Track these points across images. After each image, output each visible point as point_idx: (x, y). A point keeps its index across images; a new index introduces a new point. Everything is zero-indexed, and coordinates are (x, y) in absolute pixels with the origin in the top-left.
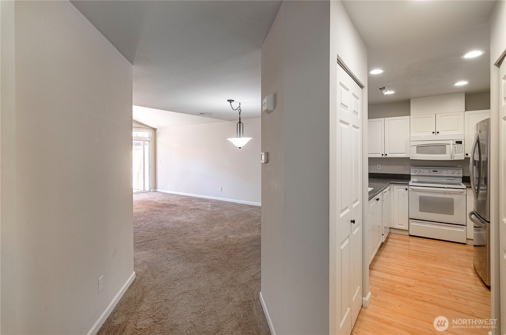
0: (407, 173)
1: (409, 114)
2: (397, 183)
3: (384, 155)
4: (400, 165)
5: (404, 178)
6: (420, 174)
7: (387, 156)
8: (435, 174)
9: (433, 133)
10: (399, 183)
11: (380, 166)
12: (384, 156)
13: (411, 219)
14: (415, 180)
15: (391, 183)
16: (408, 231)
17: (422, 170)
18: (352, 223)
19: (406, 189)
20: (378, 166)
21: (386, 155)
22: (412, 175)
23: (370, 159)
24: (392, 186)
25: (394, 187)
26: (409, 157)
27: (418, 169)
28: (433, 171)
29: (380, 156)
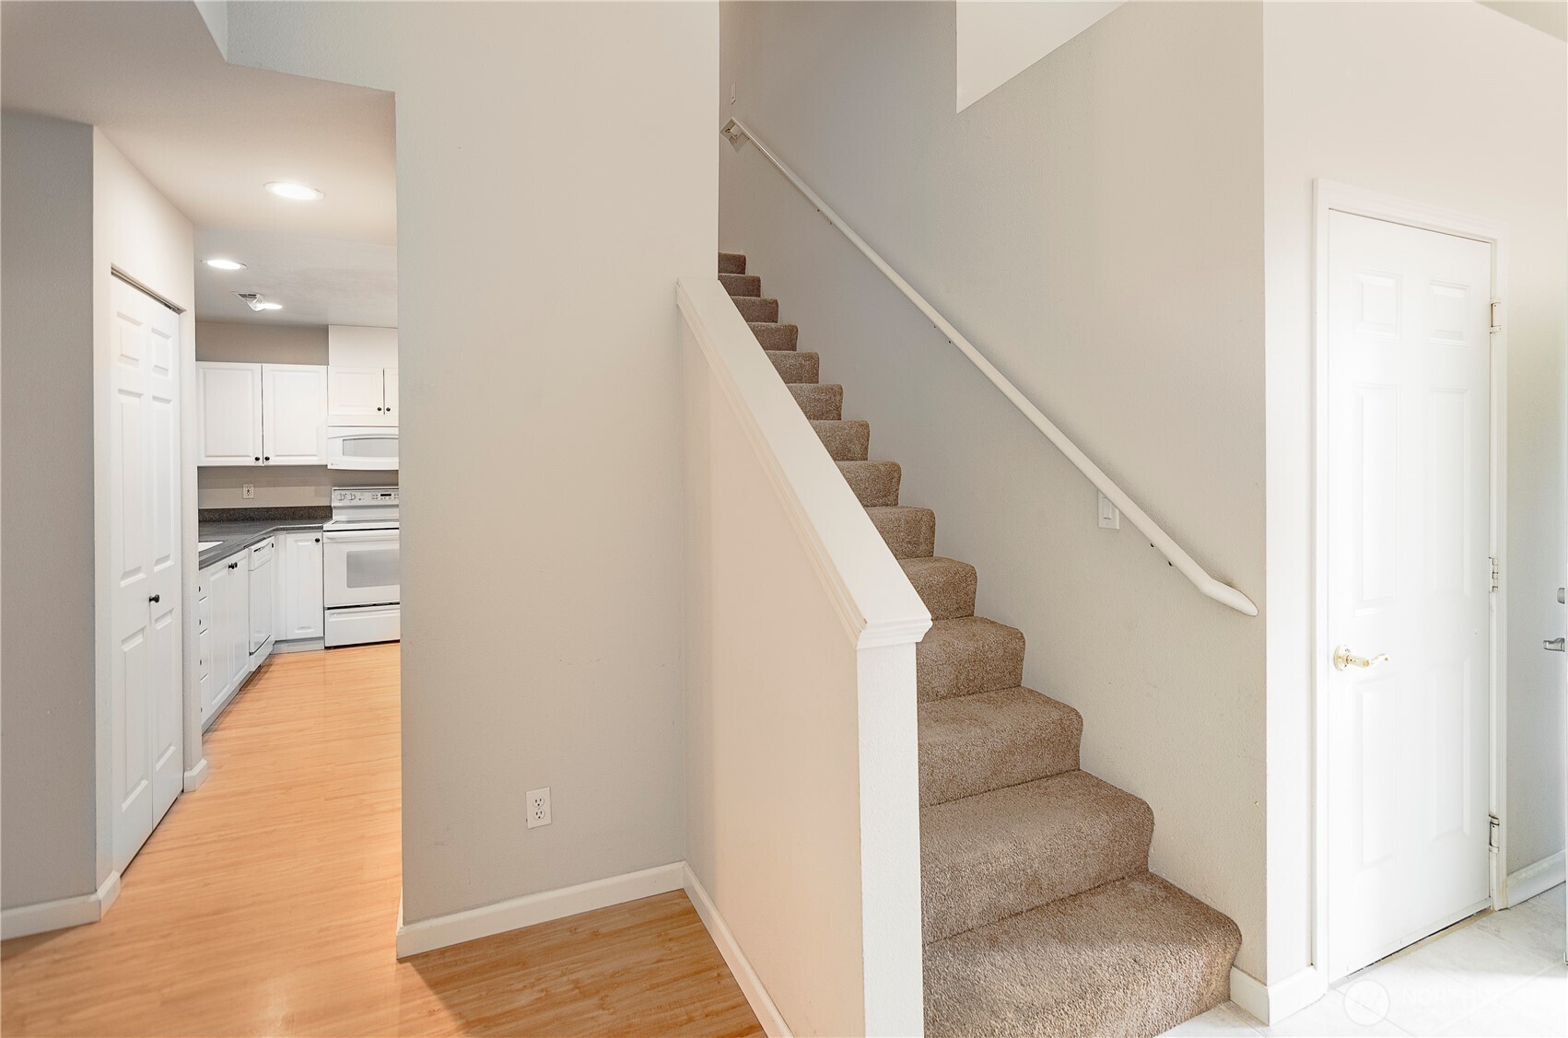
0: (323, 502)
1: (325, 361)
2: (293, 529)
3: (261, 460)
4: (305, 484)
5: (314, 516)
6: (353, 503)
7: (271, 463)
8: (387, 501)
9: (379, 409)
10: (298, 529)
11: (252, 489)
12: (260, 463)
13: (329, 609)
14: (344, 518)
15: (277, 530)
16: (323, 638)
17: (358, 494)
18: (153, 602)
19: (317, 540)
20: (245, 490)
21: (267, 459)
22: (335, 507)
23: (202, 470)
24: (282, 536)
25: (288, 539)
26: (324, 463)
27: (348, 492)
28: (382, 495)
29: (251, 462)
